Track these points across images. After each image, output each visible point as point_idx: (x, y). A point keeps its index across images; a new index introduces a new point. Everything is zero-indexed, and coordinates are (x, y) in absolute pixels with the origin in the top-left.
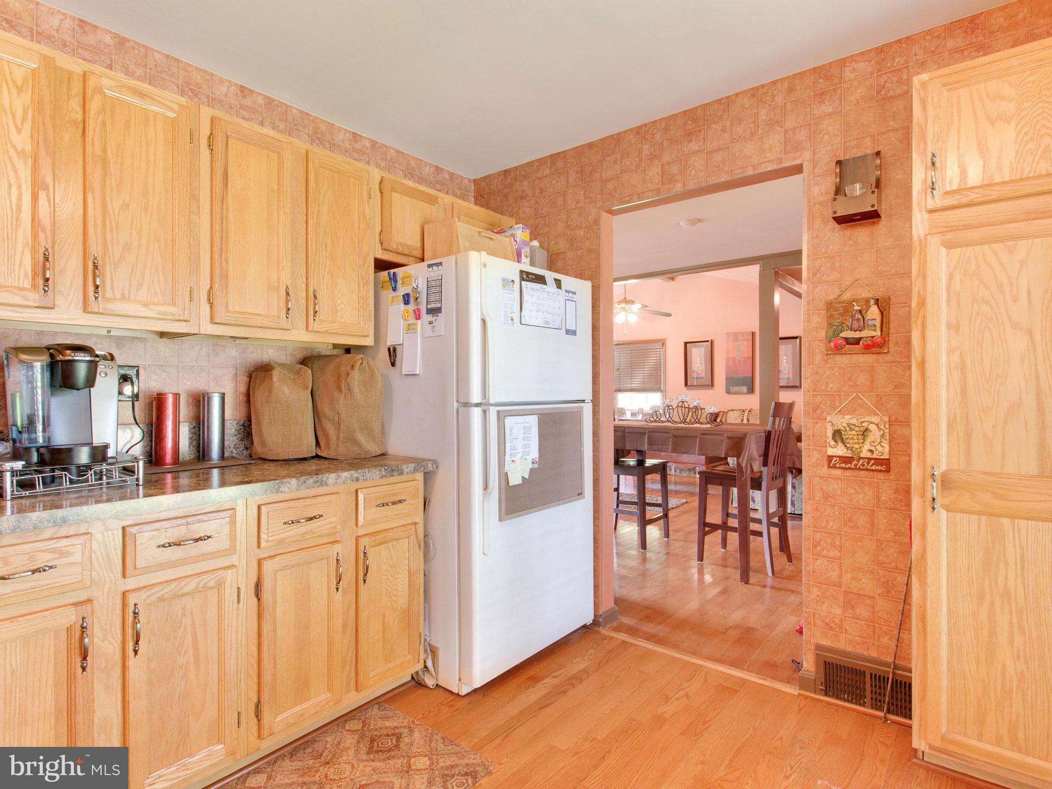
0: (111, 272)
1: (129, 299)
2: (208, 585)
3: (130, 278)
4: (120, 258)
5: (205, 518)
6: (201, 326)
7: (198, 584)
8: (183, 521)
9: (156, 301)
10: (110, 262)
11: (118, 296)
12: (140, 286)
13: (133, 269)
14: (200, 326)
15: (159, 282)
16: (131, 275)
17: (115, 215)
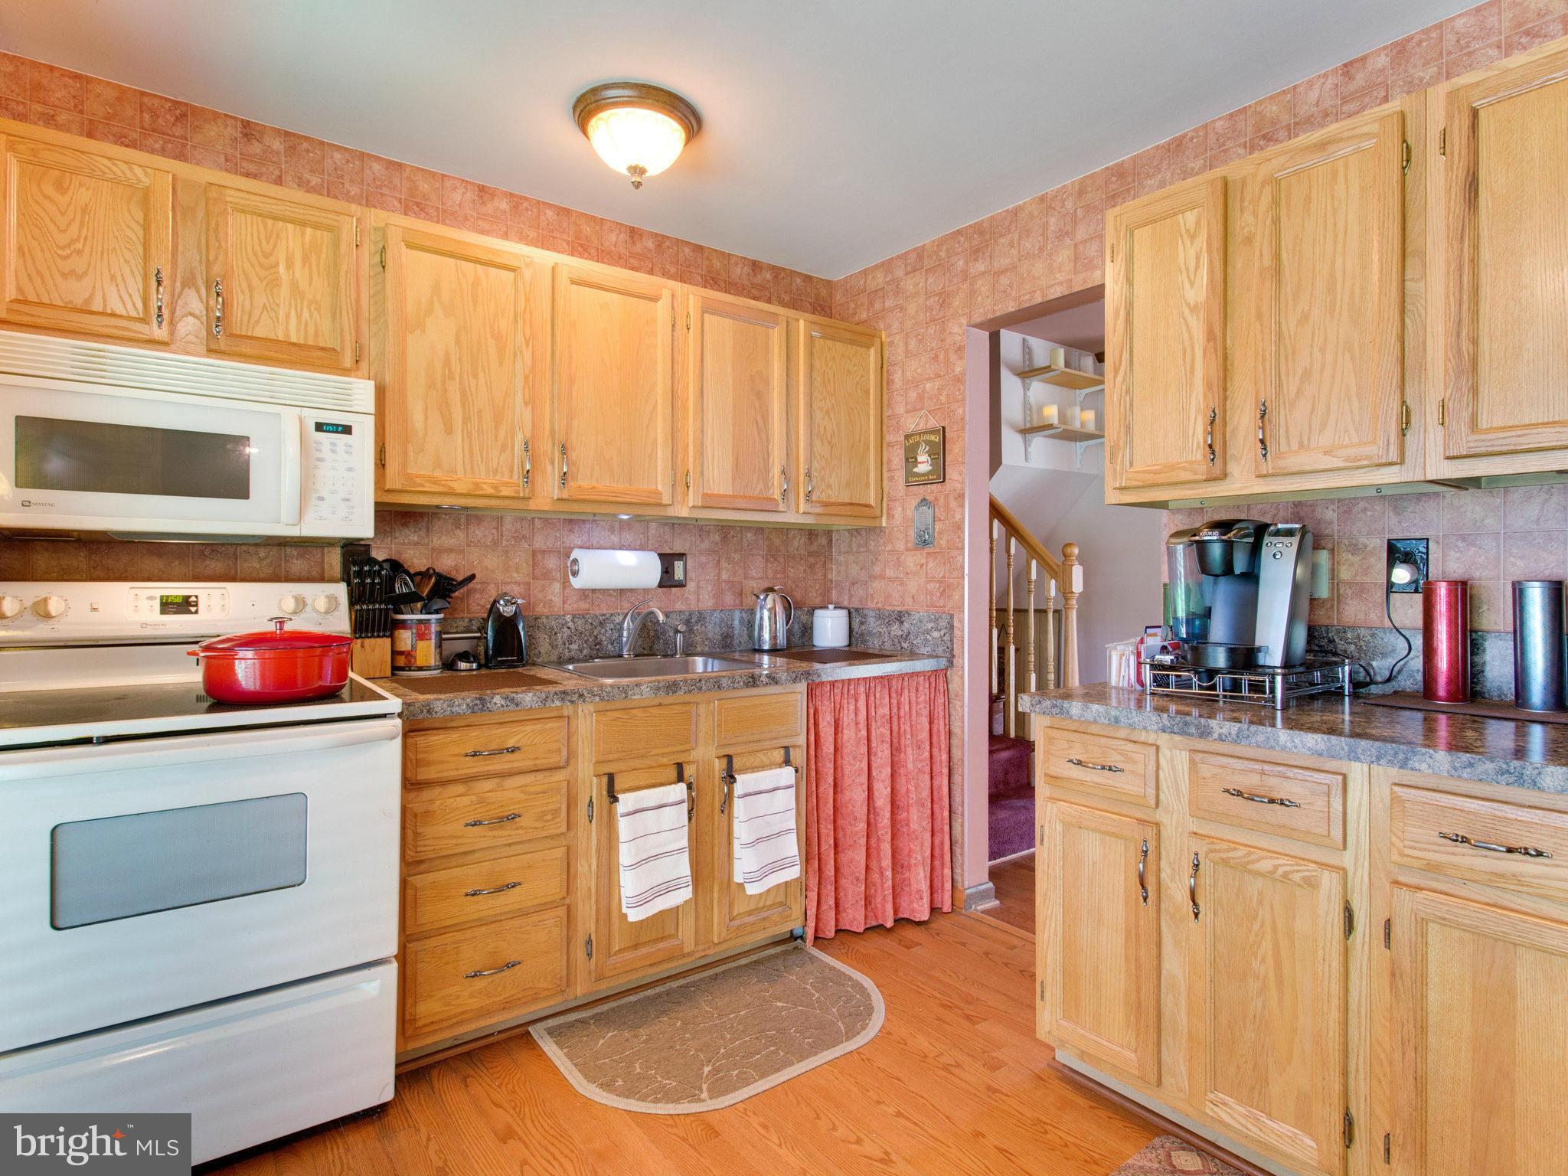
0: (1286, 416)
1: (1308, 447)
2: (1290, 876)
3: (1310, 417)
4: (1297, 393)
5: (1290, 773)
6: (1428, 467)
7: (1276, 867)
8: (1258, 766)
9: (1347, 441)
10: (1285, 404)
11: (1295, 446)
12: (1323, 425)
13: (1313, 404)
14: (1425, 469)
15: (1351, 412)
16: (1311, 414)
17: (1290, 337)
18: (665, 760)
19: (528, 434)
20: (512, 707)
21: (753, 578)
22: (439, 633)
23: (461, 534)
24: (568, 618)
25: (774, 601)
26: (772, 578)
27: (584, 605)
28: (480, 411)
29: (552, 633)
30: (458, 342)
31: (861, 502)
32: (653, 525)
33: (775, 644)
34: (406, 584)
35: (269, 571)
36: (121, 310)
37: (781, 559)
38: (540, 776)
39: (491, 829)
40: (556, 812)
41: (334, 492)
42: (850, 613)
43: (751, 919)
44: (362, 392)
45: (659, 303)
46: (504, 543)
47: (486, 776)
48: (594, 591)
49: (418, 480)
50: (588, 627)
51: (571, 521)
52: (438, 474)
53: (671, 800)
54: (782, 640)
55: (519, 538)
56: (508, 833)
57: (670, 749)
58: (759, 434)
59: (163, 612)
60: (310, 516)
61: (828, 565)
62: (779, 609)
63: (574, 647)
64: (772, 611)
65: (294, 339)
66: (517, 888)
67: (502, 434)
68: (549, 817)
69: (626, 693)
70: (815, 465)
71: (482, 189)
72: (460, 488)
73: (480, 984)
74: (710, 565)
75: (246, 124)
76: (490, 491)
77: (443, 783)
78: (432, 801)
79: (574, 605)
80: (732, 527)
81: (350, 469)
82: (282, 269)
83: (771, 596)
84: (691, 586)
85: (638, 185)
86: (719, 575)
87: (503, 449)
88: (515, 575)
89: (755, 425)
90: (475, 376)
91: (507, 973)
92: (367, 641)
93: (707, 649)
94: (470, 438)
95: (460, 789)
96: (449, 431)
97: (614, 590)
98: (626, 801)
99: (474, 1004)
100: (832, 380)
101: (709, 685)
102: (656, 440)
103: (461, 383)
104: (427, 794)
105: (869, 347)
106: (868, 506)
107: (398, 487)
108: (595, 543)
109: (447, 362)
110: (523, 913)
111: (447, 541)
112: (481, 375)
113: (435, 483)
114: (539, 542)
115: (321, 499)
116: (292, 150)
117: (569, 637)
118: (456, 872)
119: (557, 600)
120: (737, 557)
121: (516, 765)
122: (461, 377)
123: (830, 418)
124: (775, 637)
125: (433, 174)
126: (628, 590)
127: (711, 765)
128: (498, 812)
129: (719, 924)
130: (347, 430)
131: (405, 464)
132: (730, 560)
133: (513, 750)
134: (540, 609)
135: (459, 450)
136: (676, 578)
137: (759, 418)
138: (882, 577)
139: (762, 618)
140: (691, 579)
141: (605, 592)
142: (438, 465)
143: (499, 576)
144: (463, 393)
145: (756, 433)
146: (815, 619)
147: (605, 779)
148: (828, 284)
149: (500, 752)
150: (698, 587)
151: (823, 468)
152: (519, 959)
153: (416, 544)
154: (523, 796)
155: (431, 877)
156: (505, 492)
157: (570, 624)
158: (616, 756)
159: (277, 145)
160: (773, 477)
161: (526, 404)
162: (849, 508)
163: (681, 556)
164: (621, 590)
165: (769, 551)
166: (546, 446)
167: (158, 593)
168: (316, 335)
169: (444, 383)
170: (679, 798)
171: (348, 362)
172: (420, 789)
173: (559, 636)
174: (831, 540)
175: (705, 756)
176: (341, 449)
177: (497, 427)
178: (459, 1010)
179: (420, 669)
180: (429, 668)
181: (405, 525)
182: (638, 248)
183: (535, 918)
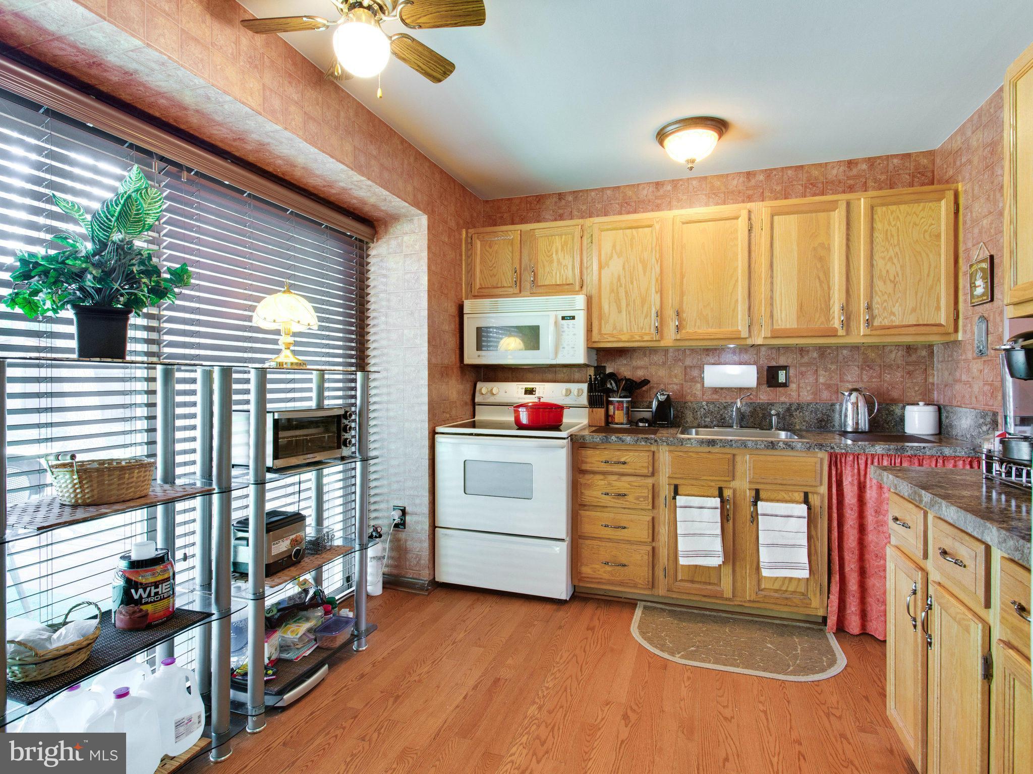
2: (961, 622)
7: (956, 614)
18: (713, 484)
19: (658, 308)
20: (620, 442)
21: (848, 382)
22: (627, 408)
23: (646, 359)
24: (704, 403)
25: (857, 398)
26: (868, 382)
27: (715, 397)
28: (634, 300)
29: (694, 411)
30: (624, 268)
31: (928, 323)
32: (763, 349)
33: (857, 428)
34: (611, 384)
35: (566, 378)
36: (506, 285)
37: (877, 368)
38: (639, 479)
39: (613, 498)
40: (646, 498)
41: (568, 345)
42: (939, 410)
43: (776, 595)
44: (580, 301)
45: (740, 219)
46: (669, 363)
47: (612, 473)
48: (722, 389)
49: (605, 336)
50: (716, 409)
51: (707, 350)
52: (615, 332)
53: (709, 505)
54: (864, 425)
55: (677, 360)
56: (620, 502)
57: (714, 478)
58: (821, 285)
59: (525, 394)
60: (560, 355)
61: (929, 371)
62: (861, 404)
63: (708, 420)
64: (856, 405)
65: (558, 283)
66: (626, 530)
67: (645, 311)
68: (642, 499)
69: (682, 442)
70: (877, 299)
71: (657, 184)
72: (624, 338)
73: (608, 568)
74: (809, 373)
75: (560, 194)
76: (638, 338)
77: (594, 473)
78: (588, 480)
79: (708, 396)
80: (829, 347)
81: (574, 334)
82: (554, 255)
83: (854, 394)
84: (793, 386)
85: (691, 168)
86: (816, 379)
87: (646, 317)
88: (675, 380)
89: (817, 280)
90: (632, 283)
91: (619, 568)
92: (594, 409)
93: (804, 428)
94: (630, 314)
95: (601, 477)
96: (620, 312)
97: (735, 388)
98: (681, 500)
99: (606, 576)
100: (895, 235)
101: (739, 445)
102: (737, 300)
103: (625, 288)
104: (587, 476)
105: (940, 200)
106: (940, 325)
107: (597, 340)
108: (722, 361)
109: (619, 279)
110: (629, 542)
111: (640, 363)
112: (635, 282)
113: (613, 337)
114: (688, 362)
115: (564, 348)
116: (576, 199)
117: (705, 414)
118: (598, 514)
119: (699, 393)
120: (833, 367)
121: (625, 470)
122: (625, 286)
123: (893, 263)
124: (857, 423)
125: (633, 185)
126: (745, 388)
127: (745, 492)
128: (617, 491)
129: (750, 589)
130: (573, 318)
131: (600, 329)
132: (826, 369)
133: (624, 463)
134: (689, 398)
135: (625, 320)
136: (780, 381)
137: (821, 275)
138: (960, 381)
139: (846, 409)
140: (792, 382)
141: (729, 389)
142: (615, 328)
143: (666, 380)
144: (626, 293)
145: (818, 284)
146: (906, 412)
147: (672, 487)
148: (931, 154)
149: (619, 463)
150: (799, 387)
151: (885, 301)
152: (627, 564)
153: (625, 365)
154: (629, 486)
155: (588, 513)
156: (646, 338)
157: (705, 407)
158: (679, 476)
159: (570, 198)
160: (834, 312)
161: (657, 292)
162: (914, 328)
163: (784, 368)
164: (740, 388)
165: (865, 362)
166: (670, 313)
167: (524, 387)
168: (566, 279)
169: (617, 289)
170: (714, 506)
171: (577, 288)
172: (584, 474)
173: (699, 413)
174: (933, 352)
175: (742, 485)
176: (571, 326)
177: (643, 307)
178: (599, 577)
179: (617, 424)
180: (622, 424)
181: (620, 356)
182: (753, 182)
183: (635, 547)
